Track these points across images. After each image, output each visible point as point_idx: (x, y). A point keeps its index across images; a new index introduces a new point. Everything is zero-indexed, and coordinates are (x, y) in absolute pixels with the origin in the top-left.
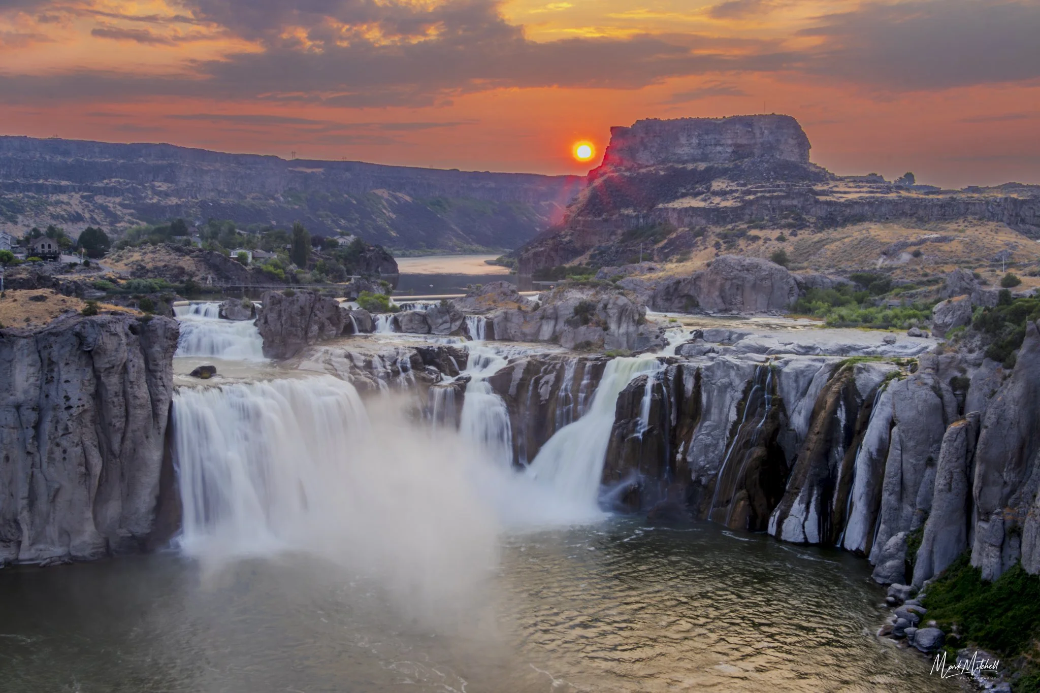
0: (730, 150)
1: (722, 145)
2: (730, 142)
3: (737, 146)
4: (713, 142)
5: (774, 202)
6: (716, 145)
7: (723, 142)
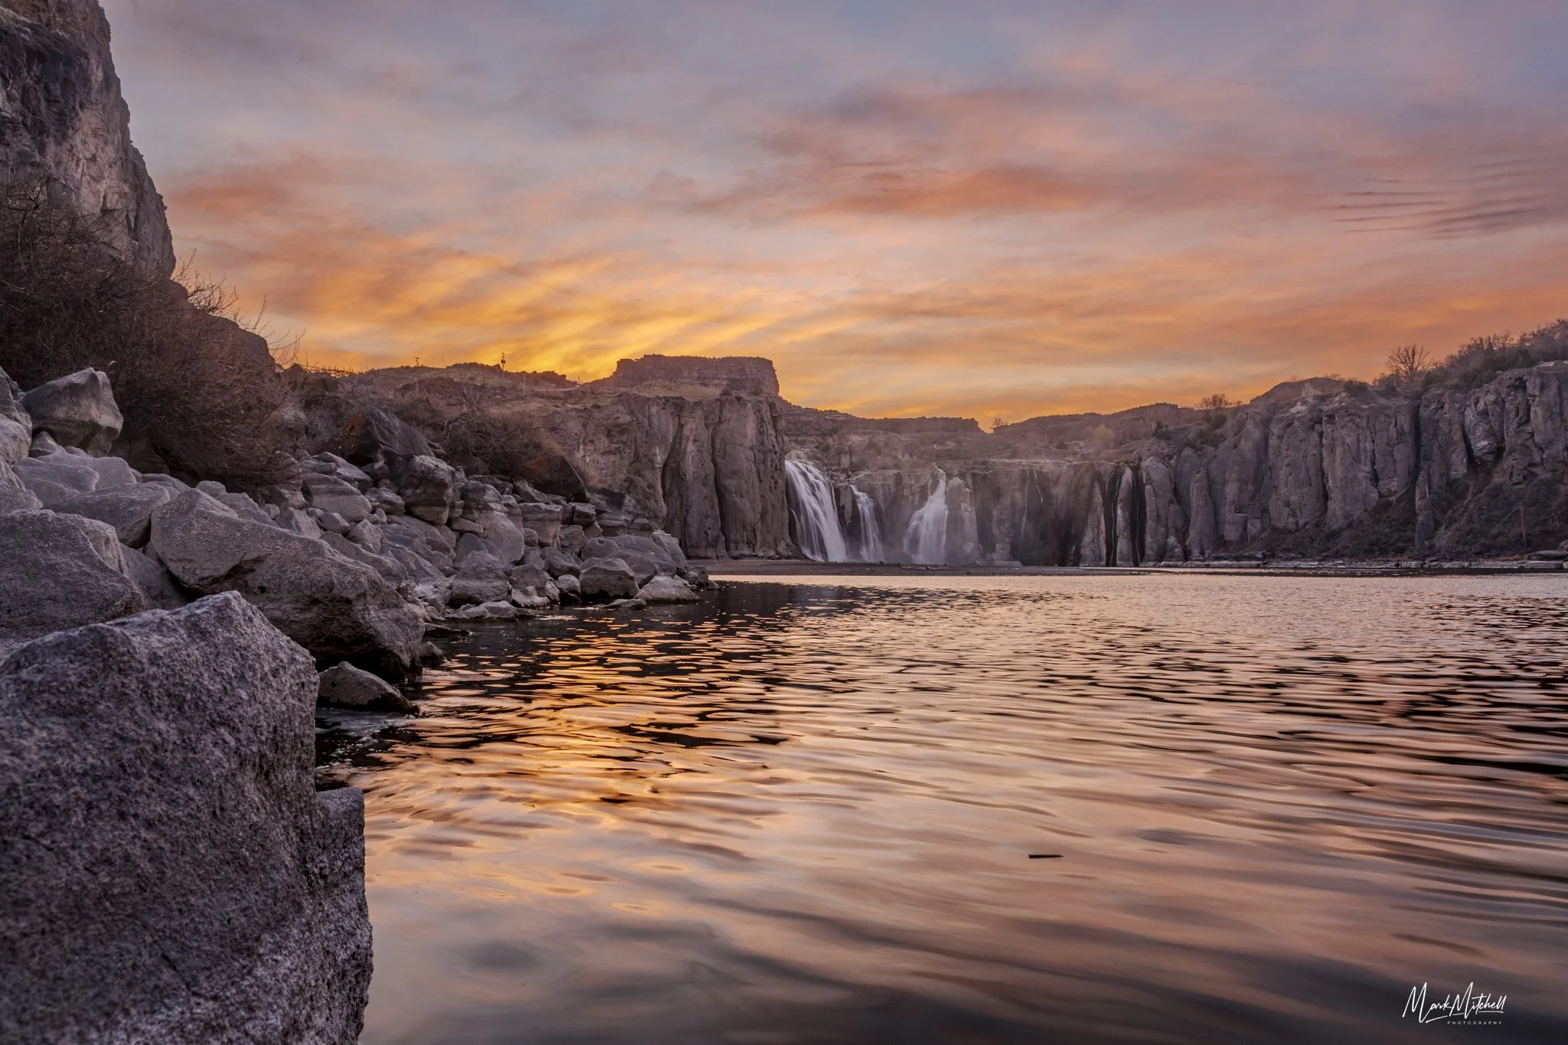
0: (725, 383)
1: (718, 379)
2: (725, 376)
3: (730, 380)
4: (711, 376)
5: (796, 418)
6: (713, 378)
7: (720, 376)
